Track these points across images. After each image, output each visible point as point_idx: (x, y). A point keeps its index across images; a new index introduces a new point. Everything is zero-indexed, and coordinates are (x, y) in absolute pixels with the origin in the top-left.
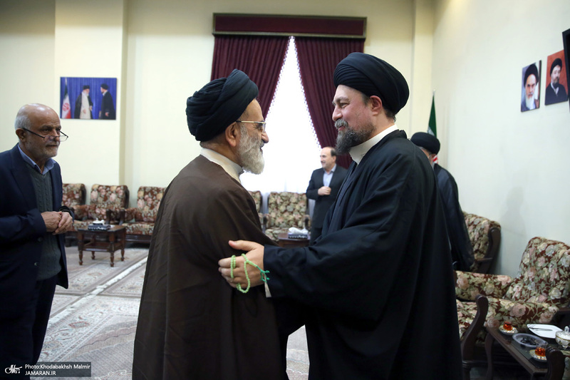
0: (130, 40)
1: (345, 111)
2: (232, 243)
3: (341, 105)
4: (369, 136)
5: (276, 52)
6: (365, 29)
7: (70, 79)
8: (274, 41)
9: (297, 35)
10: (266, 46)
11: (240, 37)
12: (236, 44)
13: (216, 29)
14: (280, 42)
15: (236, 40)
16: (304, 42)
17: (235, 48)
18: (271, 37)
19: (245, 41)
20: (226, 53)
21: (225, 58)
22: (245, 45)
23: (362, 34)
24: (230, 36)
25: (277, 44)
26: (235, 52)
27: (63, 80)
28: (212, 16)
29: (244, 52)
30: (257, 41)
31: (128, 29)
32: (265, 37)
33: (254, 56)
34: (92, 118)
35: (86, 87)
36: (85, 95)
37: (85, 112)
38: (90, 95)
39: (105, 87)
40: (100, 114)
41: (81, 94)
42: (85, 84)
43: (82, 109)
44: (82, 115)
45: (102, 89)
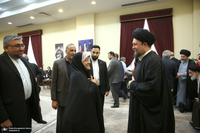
0: (96, 27)
1: (136, 47)
3: (135, 45)
5: (141, 25)
6: (172, 12)
7: (81, 41)
8: (140, 21)
9: (148, 18)
10: (137, 23)
11: (128, 22)
12: (127, 24)
13: (121, 21)
14: (142, 21)
15: (128, 23)
16: (150, 20)
17: (127, 25)
18: (138, 20)
19: (131, 23)
20: (124, 28)
21: (124, 29)
22: (130, 24)
23: (171, 14)
24: (126, 22)
25: (141, 22)
26: (127, 27)
27: (79, 41)
28: (119, 16)
29: (130, 26)
30: (134, 22)
31: (95, 24)
32: (137, 20)
33: (134, 27)
34: (87, 51)
35: (85, 43)
36: (85, 45)
37: (85, 50)
38: (86, 44)
39: (90, 42)
40: (89, 50)
41: (84, 45)
42: (85, 42)
43: (84, 49)
44: (84, 51)
45: (89, 43)
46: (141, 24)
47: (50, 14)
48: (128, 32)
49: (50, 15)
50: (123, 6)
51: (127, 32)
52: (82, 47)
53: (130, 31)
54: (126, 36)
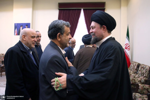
0: (34, 12)
1: (94, 30)
2: (56, 73)
3: (93, 28)
4: (102, 39)
6: (105, 5)
7: (17, 24)
9: (84, 8)
10: (74, 12)
11: (66, 10)
12: (65, 12)
14: (78, 11)
16: (86, 10)
18: (76, 9)
21: (62, 16)
22: (68, 12)
23: (104, 7)
24: (63, 9)
26: (65, 14)
27: (15, 24)
30: (72, 11)
33: (71, 15)
35: (21, 26)
36: (21, 28)
39: (27, 26)
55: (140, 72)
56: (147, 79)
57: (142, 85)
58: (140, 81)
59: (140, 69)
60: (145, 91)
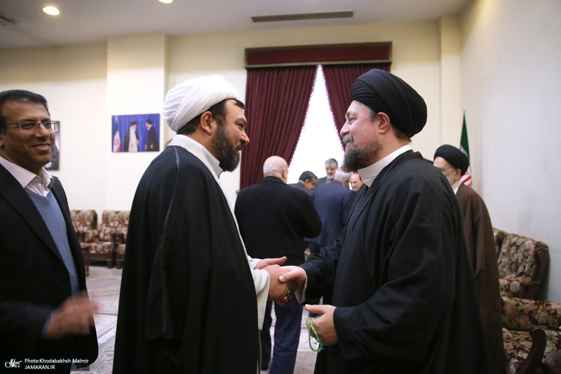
0: (171, 79)
1: (352, 126)
3: (350, 121)
5: (305, 81)
6: (391, 53)
7: (120, 117)
8: (303, 71)
9: (325, 63)
10: (295, 76)
11: (270, 69)
12: (266, 76)
13: (249, 63)
14: (308, 71)
15: (267, 72)
16: (331, 70)
17: (266, 79)
18: (299, 68)
19: (276, 72)
20: (257, 85)
21: (257, 89)
22: (275, 76)
23: (388, 58)
24: (261, 69)
25: (305, 73)
26: (265, 84)
27: (113, 118)
28: (243, 52)
29: (274, 83)
30: (287, 72)
31: (169, 68)
32: (294, 68)
33: (284, 86)
34: (139, 150)
35: (133, 123)
36: (133, 130)
37: (132, 146)
38: (137, 129)
39: (150, 122)
40: (146, 146)
41: (129, 130)
42: (133, 120)
43: (130, 143)
44: (130, 148)
45: (147, 124)
46: (306, 78)
47: (10, 19)
48: (268, 98)
49: (10, 21)
50: (256, 19)
51: (264, 98)
52: (123, 138)
53: (274, 97)
54: (262, 111)
55: (505, 260)
56: (528, 280)
57: (513, 302)
58: (508, 289)
59: (504, 250)
60: (524, 321)
